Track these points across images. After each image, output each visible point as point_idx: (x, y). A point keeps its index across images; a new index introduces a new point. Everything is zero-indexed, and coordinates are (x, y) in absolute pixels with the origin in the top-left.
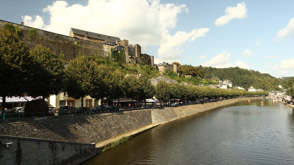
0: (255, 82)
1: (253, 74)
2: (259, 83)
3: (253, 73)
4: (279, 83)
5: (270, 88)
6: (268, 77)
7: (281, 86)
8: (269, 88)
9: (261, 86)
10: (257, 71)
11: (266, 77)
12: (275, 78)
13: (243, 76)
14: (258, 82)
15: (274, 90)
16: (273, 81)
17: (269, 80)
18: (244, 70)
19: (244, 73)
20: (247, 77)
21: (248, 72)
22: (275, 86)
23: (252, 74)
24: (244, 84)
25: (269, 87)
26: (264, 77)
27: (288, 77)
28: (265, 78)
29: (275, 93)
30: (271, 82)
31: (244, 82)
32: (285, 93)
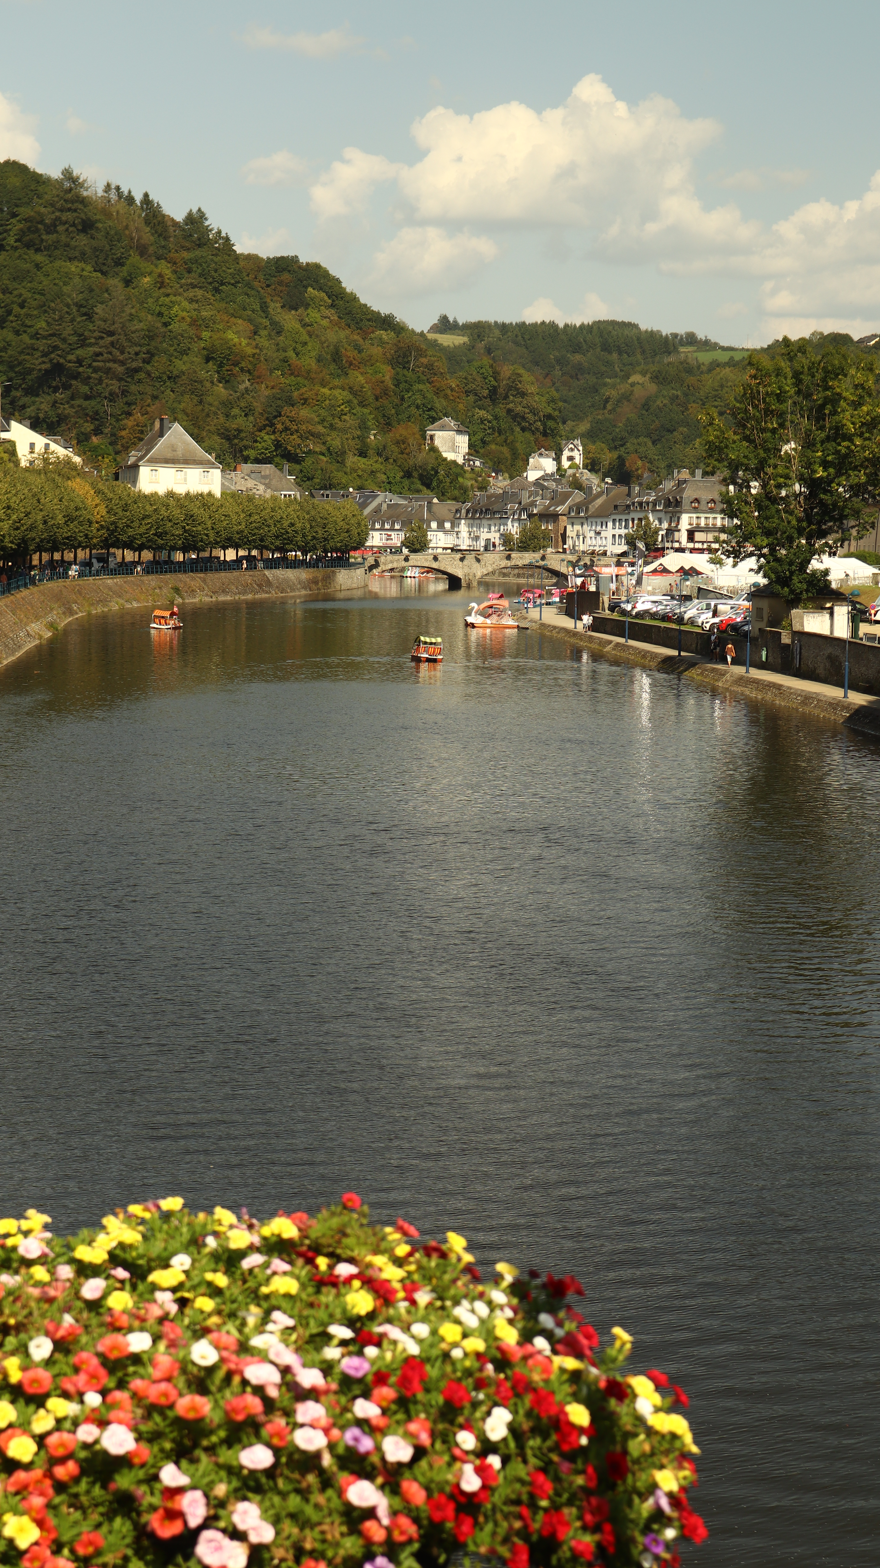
0: (180, 365)
1: (142, 251)
2: (220, 389)
3: (147, 236)
4: (438, 392)
5: (352, 460)
6: (313, 315)
7: (463, 442)
8: (338, 457)
9: (240, 421)
10: (196, 220)
11: (295, 303)
12: (387, 323)
13: (19, 277)
14: (207, 372)
15: (389, 486)
16: (369, 361)
17: (336, 356)
18: (37, 179)
19: (33, 225)
20: (72, 292)
21: (87, 226)
22: (401, 431)
23: (135, 258)
24: (31, 391)
25: (335, 442)
26: (275, 307)
27: (504, 328)
28: (289, 320)
29: (406, 524)
30: (358, 378)
31: (38, 364)
32: (513, 528)
